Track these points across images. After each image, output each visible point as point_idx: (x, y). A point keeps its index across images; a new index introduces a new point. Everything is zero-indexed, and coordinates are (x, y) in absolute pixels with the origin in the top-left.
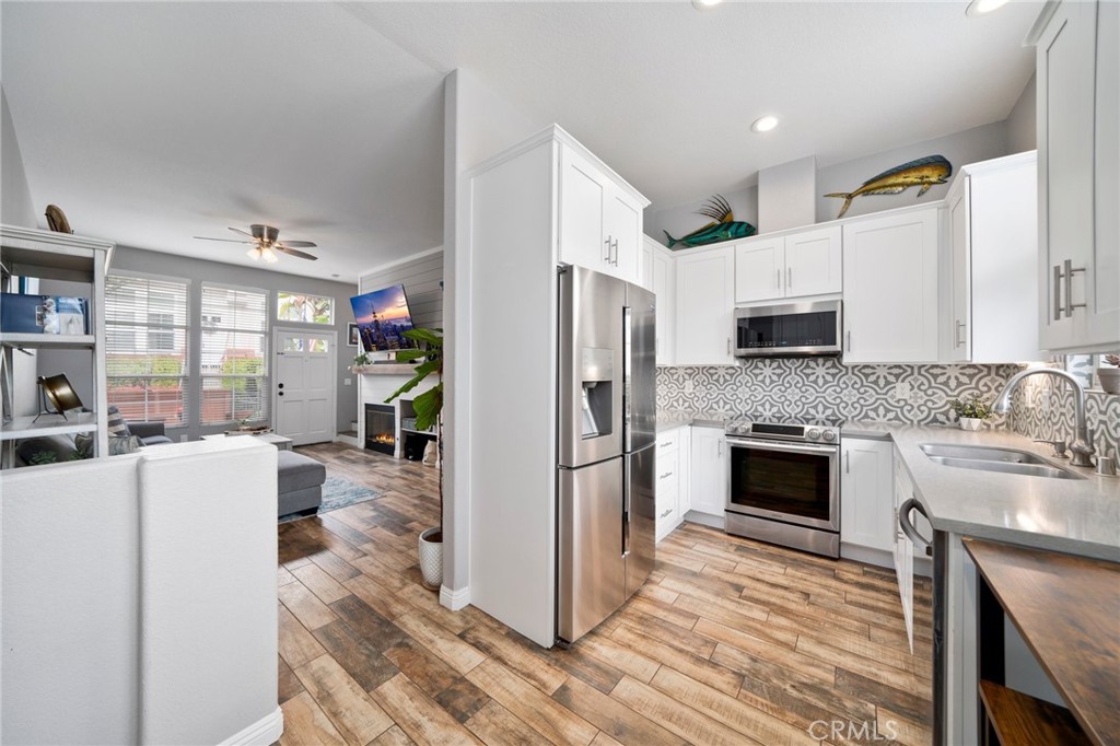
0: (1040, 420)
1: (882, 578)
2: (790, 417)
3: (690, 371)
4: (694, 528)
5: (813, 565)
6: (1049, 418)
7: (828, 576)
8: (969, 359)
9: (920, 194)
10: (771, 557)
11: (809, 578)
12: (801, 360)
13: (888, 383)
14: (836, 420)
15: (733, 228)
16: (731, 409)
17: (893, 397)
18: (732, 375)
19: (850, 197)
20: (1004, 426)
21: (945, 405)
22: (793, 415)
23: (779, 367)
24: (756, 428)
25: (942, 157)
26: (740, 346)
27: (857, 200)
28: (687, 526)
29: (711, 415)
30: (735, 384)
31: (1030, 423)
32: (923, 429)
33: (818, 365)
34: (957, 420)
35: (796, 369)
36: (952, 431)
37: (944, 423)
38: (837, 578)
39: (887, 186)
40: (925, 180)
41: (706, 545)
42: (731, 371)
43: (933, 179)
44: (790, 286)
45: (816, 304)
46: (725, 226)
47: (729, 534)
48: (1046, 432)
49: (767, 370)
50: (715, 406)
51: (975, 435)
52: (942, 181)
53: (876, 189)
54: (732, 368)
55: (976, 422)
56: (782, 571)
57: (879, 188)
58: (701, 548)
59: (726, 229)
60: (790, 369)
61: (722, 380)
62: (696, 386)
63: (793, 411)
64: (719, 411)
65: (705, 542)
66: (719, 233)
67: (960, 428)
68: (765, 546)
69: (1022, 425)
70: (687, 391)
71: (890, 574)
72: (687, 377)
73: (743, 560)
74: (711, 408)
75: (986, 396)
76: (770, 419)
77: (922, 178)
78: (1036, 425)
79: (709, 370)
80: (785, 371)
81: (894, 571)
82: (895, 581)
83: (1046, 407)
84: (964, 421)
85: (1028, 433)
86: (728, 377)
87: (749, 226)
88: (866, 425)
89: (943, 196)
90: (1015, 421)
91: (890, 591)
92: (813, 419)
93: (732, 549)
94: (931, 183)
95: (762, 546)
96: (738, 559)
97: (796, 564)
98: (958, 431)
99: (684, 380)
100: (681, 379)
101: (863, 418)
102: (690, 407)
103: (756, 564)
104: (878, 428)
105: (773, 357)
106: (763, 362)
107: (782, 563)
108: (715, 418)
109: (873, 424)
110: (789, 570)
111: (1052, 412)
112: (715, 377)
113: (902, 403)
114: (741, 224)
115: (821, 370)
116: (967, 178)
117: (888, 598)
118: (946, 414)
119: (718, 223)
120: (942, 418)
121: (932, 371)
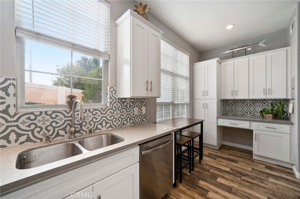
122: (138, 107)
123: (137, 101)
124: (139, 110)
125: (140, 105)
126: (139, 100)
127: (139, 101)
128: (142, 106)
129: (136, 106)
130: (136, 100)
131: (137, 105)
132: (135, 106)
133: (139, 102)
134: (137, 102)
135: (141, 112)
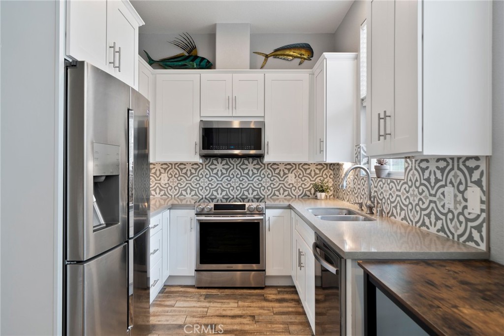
0: (349, 192)
1: (287, 293)
2: (233, 198)
3: (165, 166)
4: (173, 289)
5: (251, 295)
6: (353, 191)
7: (261, 300)
8: (325, 160)
9: (300, 64)
10: (228, 297)
11: (252, 304)
12: (240, 159)
13: (285, 174)
14: (259, 198)
15: (198, 61)
16: (196, 194)
17: (287, 182)
18: (196, 169)
19: (267, 56)
20: (332, 196)
21: (310, 186)
22: (235, 197)
23: (227, 164)
24: (217, 207)
25: (309, 45)
26: (204, 148)
27: (271, 59)
28: (167, 290)
29: (181, 200)
30: (198, 176)
31: (344, 194)
32: (301, 201)
33: (249, 163)
34: (314, 194)
35: (237, 165)
36: (313, 200)
37: (309, 196)
38: (266, 300)
39: (285, 55)
40: (302, 56)
41: (185, 301)
42: (195, 166)
43: (305, 57)
44: (236, 109)
45: (241, 123)
46: (191, 58)
47: (199, 288)
48: (352, 198)
49: (220, 166)
50: (184, 193)
51: (323, 202)
52: (309, 59)
53: (279, 55)
54: (196, 164)
55: (323, 194)
56: (236, 305)
57: (282, 55)
58: (181, 304)
59: (193, 61)
60: (233, 165)
61: (189, 173)
62: (169, 178)
63: (235, 193)
64: (187, 196)
65: (183, 298)
66: (187, 62)
67: (316, 198)
68: (223, 290)
69: (341, 195)
70: (163, 182)
71: (293, 289)
72: (162, 171)
73: (211, 304)
74: (181, 194)
75: (326, 180)
76: (221, 200)
77: (301, 55)
78: (347, 195)
79: (180, 165)
80: (230, 167)
81: (294, 287)
82: (296, 293)
83: (352, 185)
84: (319, 194)
85: (344, 199)
86: (193, 171)
87: (208, 62)
88: (274, 200)
89: (311, 68)
90: (337, 194)
91: (293, 300)
92: (247, 198)
93: (202, 299)
94: (305, 59)
95: (221, 291)
96: (207, 305)
97: (243, 298)
98: (315, 200)
99: (161, 173)
100: (158, 173)
101: (273, 196)
102: (165, 194)
103: (219, 305)
104: (280, 201)
105: (223, 157)
106: (217, 160)
107: (235, 299)
108: (184, 202)
109: (278, 199)
110: (240, 303)
111: (354, 187)
112: (184, 171)
113: (291, 186)
114: (203, 59)
115: (251, 166)
116: (325, 60)
117: (292, 304)
118: (310, 191)
119: (187, 54)
120: (308, 193)
121: (304, 166)
122: (456, 185)
123: (453, 165)
124: (460, 196)
125: (463, 181)
126: (458, 162)
127: (458, 165)
128: (469, 184)
129: (451, 183)
130: (450, 161)
131: (453, 181)
132: (449, 180)
133: (459, 169)
134: (452, 169)
135: (464, 204)
